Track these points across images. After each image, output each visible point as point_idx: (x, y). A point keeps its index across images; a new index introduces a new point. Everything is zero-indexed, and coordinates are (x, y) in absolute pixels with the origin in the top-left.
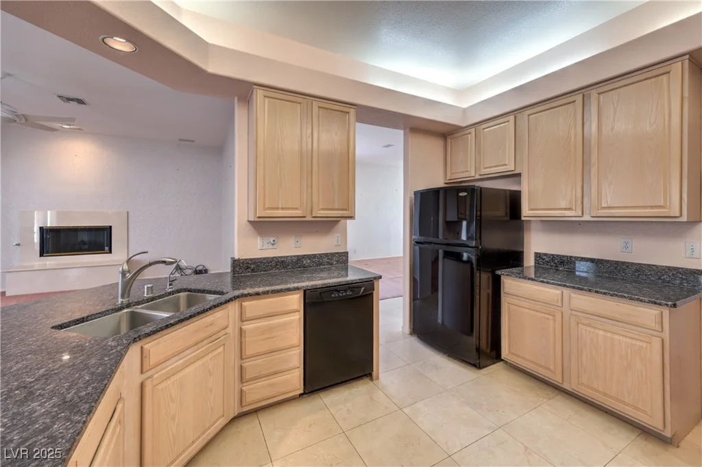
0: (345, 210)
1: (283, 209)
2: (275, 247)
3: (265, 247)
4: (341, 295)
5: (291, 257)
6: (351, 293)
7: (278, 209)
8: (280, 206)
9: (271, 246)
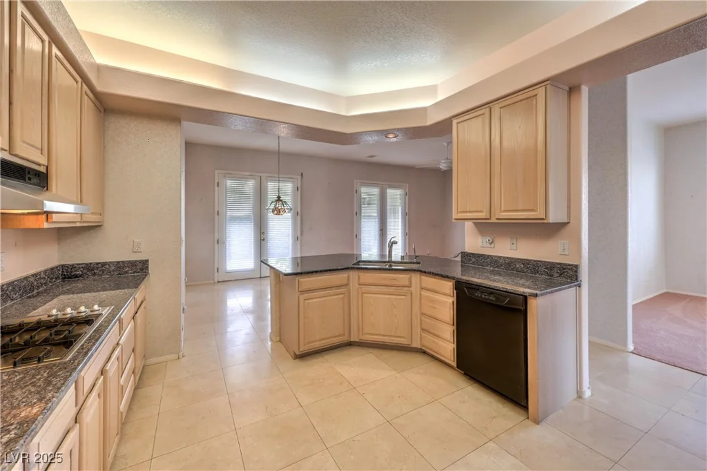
0: (533, 210)
1: (470, 212)
2: (492, 246)
3: (485, 245)
4: (483, 296)
5: (504, 258)
6: (494, 299)
7: (466, 212)
8: (468, 210)
9: (489, 245)
